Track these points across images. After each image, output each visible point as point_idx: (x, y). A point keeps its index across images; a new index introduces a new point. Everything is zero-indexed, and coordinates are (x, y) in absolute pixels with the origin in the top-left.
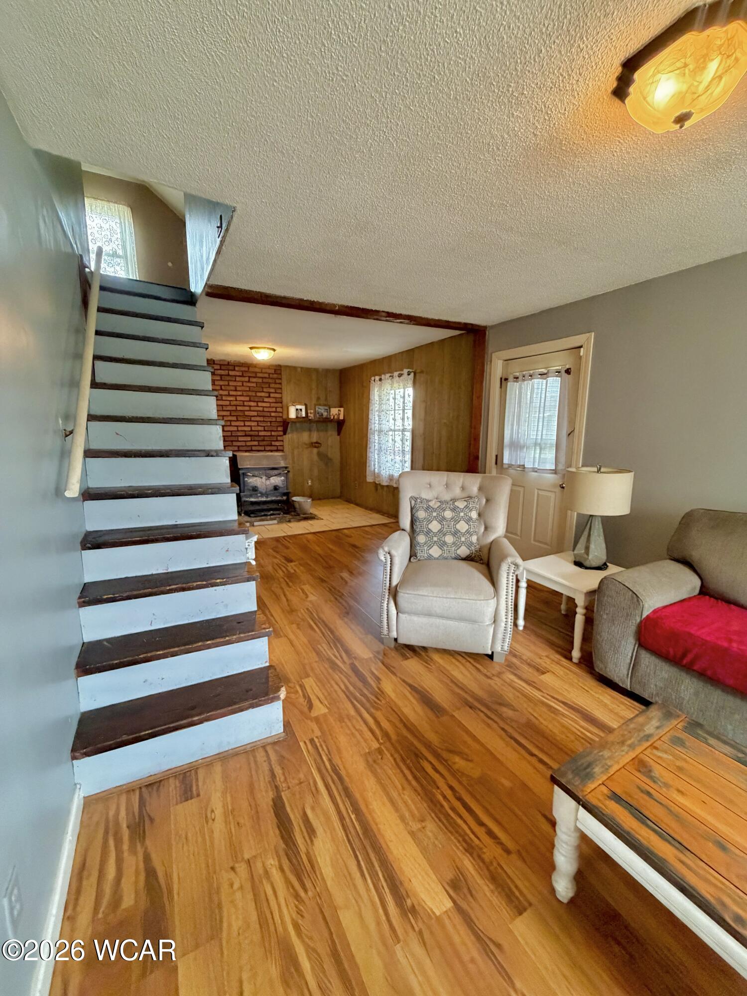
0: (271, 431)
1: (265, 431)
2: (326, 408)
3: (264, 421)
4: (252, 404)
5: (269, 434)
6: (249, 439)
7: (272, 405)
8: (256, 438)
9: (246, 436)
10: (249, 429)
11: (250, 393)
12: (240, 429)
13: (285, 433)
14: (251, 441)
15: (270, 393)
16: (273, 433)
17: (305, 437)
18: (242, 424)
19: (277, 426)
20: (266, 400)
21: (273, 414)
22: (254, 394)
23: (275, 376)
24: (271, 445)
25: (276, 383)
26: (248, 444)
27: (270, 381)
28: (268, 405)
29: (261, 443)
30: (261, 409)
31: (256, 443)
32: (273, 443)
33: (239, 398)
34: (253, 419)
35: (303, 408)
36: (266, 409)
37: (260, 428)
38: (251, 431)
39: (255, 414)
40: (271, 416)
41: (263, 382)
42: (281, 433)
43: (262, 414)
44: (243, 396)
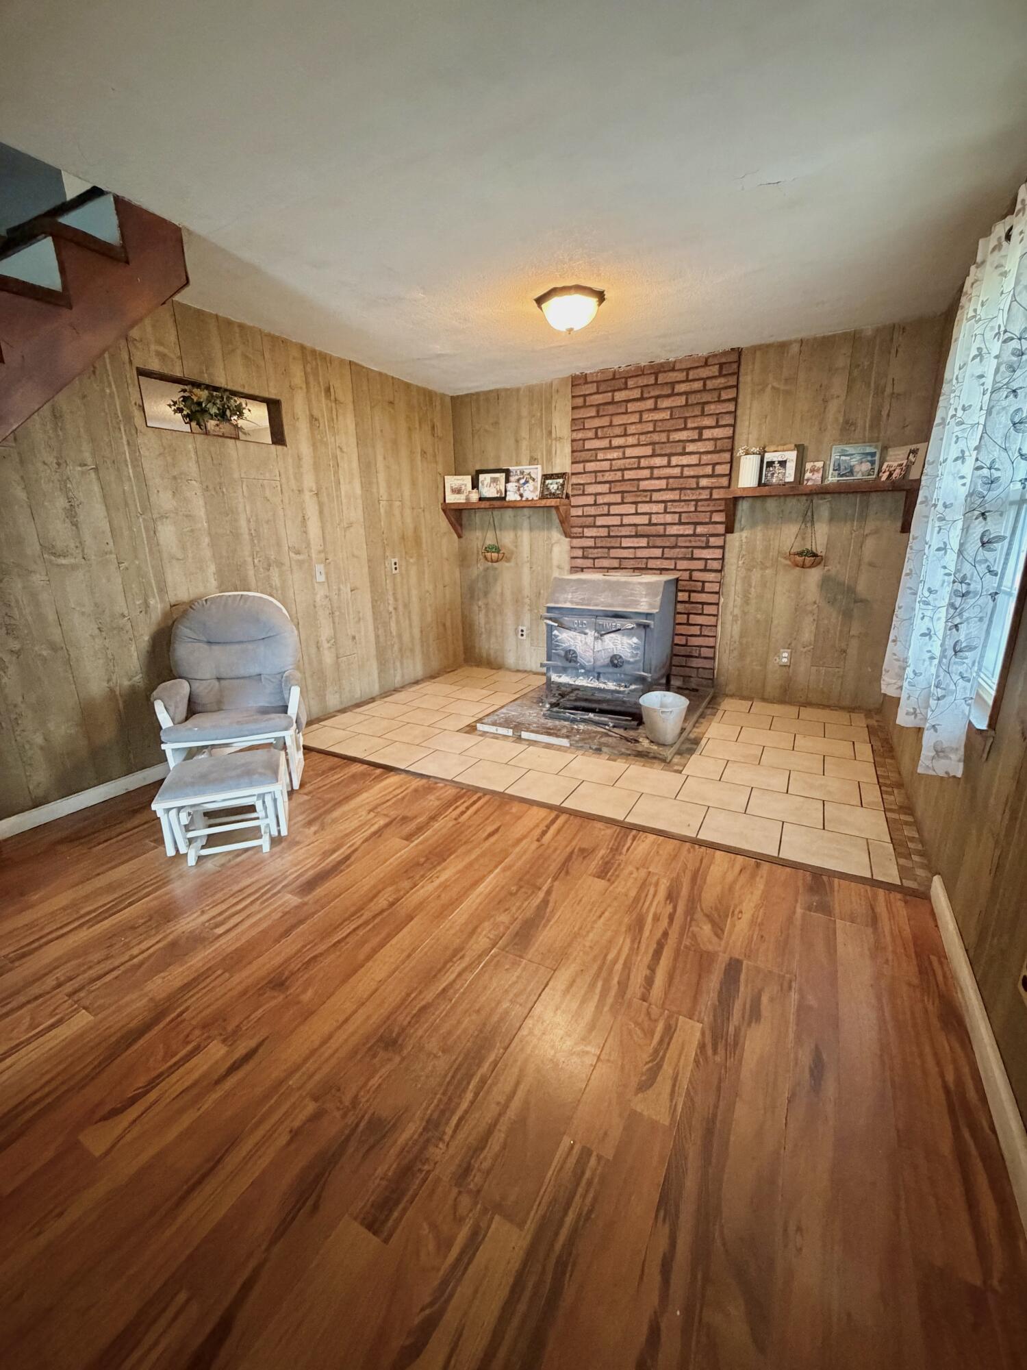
0: (696, 524)
1: (680, 523)
2: (869, 450)
3: (680, 501)
4: (658, 461)
5: (689, 530)
6: (643, 542)
7: (705, 458)
8: (659, 542)
9: (637, 536)
10: (645, 520)
11: (655, 437)
12: (626, 520)
13: (730, 529)
14: (648, 547)
15: (700, 429)
16: (700, 530)
17: (788, 536)
18: (631, 509)
19: (712, 512)
20: (691, 448)
21: (704, 482)
22: (663, 437)
23: (721, 381)
24: (692, 559)
25: (720, 401)
26: (640, 553)
27: (706, 397)
28: (693, 460)
29: (668, 553)
30: (677, 471)
31: (658, 552)
32: (698, 553)
33: (629, 452)
34: (656, 496)
35: (791, 456)
36: (687, 472)
37: (669, 518)
38: (650, 524)
39: (662, 484)
40: (698, 488)
41: (687, 405)
42: (721, 529)
43: (678, 484)
44: (638, 445)
